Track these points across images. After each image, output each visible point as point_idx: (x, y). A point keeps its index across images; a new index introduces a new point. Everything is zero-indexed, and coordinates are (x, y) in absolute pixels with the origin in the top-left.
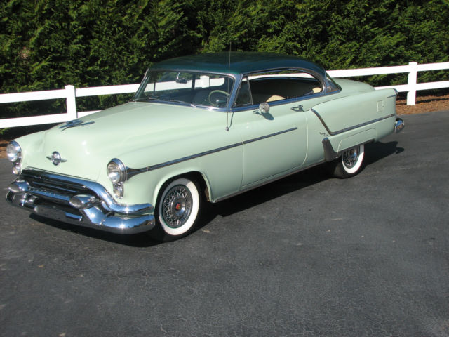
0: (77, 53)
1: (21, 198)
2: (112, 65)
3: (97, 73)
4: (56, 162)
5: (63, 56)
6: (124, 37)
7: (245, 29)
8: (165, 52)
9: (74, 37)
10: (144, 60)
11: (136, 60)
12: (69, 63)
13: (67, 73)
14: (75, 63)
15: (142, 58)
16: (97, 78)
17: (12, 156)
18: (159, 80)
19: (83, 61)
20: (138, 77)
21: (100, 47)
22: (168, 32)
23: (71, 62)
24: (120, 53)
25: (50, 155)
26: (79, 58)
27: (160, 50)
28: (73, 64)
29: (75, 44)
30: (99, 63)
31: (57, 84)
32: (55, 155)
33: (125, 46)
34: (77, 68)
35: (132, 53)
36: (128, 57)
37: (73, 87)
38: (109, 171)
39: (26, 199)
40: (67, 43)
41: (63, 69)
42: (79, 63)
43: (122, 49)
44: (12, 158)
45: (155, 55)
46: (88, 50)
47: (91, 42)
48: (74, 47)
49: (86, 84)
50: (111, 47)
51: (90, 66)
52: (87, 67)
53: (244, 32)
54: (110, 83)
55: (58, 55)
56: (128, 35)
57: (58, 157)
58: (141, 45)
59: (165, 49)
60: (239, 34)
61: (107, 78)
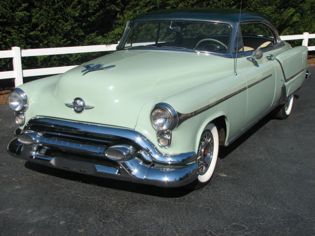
0: (22, 19)
1: (32, 150)
2: (50, 31)
3: (37, 37)
4: (79, 110)
5: (9, 21)
6: (61, 8)
7: (152, 5)
8: (93, 21)
9: (20, 5)
10: (76, 27)
11: (69, 28)
12: (14, 29)
13: (13, 37)
14: (20, 28)
15: (75, 25)
16: (37, 41)
17: (16, 104)
18: (86, 44)
19: (26, 27)
20: (69, 42)
21: (41, 15)
22: (98, 4)
23: (16, 27)
24: (57, 21)
25: (71, 102)
26: (23, 24)
27: (89, 19)
28: (18, 29)
29: (20, 11)
30: (39, 29)
31: (4, 46)
32: (78, 101)
33: (62, 15)
34: (21, 33)
35: (67, 21)
36: (64, 24)
37: (19, 48)
38: (153, 118)
39: (36, 151)
40: (14, 10)
41: (9, 33)
42: (22, 28)
43: (59, 17)
44: (16, 107)
45: (84, 24)
46: (30, 17)
47: (33, 10)
48: (20, 14)
49: (29, 46)
50: (50, 15)
51: (32, 31)
52: (29, 32)
53: (151, 7)
54: (47, 46)
55: (6, 20)
56: (64, 6)
57: (81, 103)
58: (75, 14)
59: (93, 18)
60: (147, 9)
61: (46, 42)
